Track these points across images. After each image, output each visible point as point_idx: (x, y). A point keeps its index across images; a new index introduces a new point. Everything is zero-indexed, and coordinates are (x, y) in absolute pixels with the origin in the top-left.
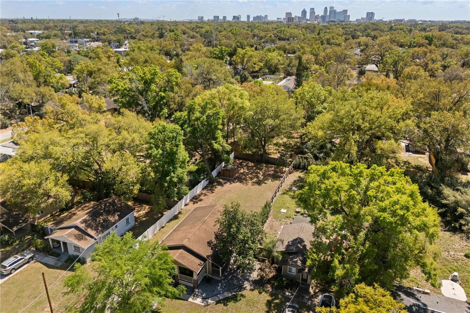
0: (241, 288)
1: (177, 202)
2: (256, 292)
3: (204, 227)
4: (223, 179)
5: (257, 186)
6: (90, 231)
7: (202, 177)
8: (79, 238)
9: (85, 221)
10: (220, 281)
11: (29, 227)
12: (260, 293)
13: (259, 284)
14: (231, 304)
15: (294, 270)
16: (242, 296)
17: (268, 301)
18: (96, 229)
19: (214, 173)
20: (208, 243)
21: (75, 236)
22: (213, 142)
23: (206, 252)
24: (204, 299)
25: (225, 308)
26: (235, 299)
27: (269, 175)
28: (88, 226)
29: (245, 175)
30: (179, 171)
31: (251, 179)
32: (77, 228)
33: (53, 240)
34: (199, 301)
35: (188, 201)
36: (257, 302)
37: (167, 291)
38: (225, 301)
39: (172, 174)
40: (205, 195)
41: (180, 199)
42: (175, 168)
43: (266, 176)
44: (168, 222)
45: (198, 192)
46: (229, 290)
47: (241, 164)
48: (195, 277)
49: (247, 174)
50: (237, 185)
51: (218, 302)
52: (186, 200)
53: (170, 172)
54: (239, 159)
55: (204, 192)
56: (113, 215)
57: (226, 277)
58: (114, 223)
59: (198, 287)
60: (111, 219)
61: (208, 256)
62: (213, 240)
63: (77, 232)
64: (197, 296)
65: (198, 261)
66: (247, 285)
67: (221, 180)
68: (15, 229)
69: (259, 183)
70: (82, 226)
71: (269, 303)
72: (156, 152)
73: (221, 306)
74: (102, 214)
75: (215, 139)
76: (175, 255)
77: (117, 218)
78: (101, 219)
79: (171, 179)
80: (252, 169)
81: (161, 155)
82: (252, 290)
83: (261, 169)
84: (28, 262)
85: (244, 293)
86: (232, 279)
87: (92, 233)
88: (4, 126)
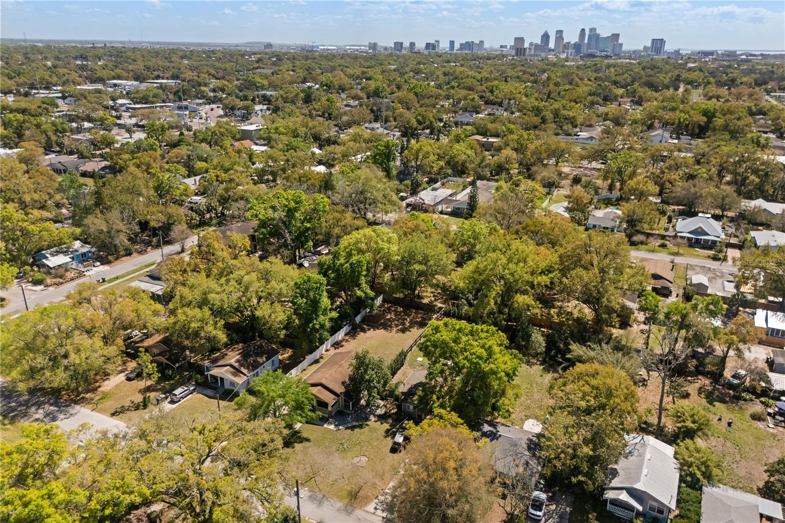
0: (367, 419)
1: (319, 347)
2: (379, 423)
3: (340, 369)
4: (367, 325)
5: (400, 334)
6: (243, 370)
7: (345, 323)
8: (235, 375)
9: (238, 361)
10: (349, 414)
11: (187, 364)
12: (382, 424)
13: (382, 418)
14: (357, 430)
15: (411, 407)
16: (367, 425)
17: (387, 430)
18: (248, 368)
19: (358, 319)
20: (342, 383)
21: (231, 373)
22: (356, 289)
23: (340, 389)
24: (336, 426)
25: (352, 432)
26: (361, 427)
27: (416, 323)
28: (241, 365)
29: (391, 321)
30: (322, 318)
31: (397, 326)
32: (232, 366)
33: (211, 375)
34: (332, 427)
35: (329, 346)
36: (379, 430)
37: (307, 415)
38: (353, 428)
39: (315, 322)
40: (347, 341)
41: (322, 343)
42: (317, 316)
43: (413, 324)
44: (310, 365)
45: (340, 338)
46: (357, 421)
47: (389, 308)
48: (330, 408)
49: (394, 320)
50: (381, 332)
51: (346, 428)
52: (327, 346)
53: (313, 319)
54: (388, 302)
55: (347, 338)
56: (261, 357)
57: (356, 412)
58: (263, 364)
59: (332, 417)
60: (260, 360)
61: (341, 393)
62: (347, 380)
63: (232, 370)
64: (331, 424)
65: (333, 396)
66: (372, 418)
67: (365, 326)
68: (177, 365)
69: (403, 331)
70: (236, 365)
72: (301, 301)
73: (349, 431)
74: (252, 356)
75: (359, 286)
76: (314, 390)
77: (264, 359)
78: (251, 360)
79: (313, 326)
80: (399, 315)
81: (306, 303)
82: (376, 421)
83: (409, 316)
84: (192, 393)
85: (368, 423)
86: (360, 413)
87: (245, 371)
88: (129, 253)
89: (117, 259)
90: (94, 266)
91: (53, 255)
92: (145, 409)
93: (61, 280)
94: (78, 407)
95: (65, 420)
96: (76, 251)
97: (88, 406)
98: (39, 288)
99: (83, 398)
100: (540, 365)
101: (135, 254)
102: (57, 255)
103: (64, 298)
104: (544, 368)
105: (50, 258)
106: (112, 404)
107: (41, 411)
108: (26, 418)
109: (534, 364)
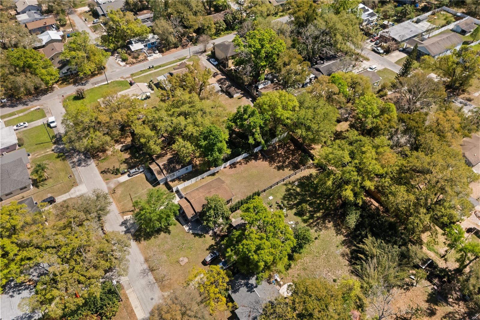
0: (207, 232)
2: (211, 238)
4: (261, 155)
5: (275, 171)
7: (243, 153)
8: (159, 173)
9: (164, 165)
13: (215, 235)
14: (197, 237)
16: (204, 236)
18: (167, 171)
20: (202, 205)
21: (158, 171)
23: (199, 209)
24: (190, 229)
25: (194, 238)
26: (200, 236)
27: (293, 164)
28: (165, 168)
32: (160, 167)
34: (187, 229)
35: (227, 165)
36: (207, 243)
38: (195, 235)
40: (241, 164)
43: (290, 164)
44: (208, 176)
45: (238, 161)
46: (202, 231)
48: (189, 218)
55: (242, 161)
56: (179, 165)
58: (177, 170)
60: (177, 167)
61: (198, 212)
63: (159, 169)
65: (193, 212)
66: (211, 232)
67: (259, 156)
69: (280, 168)
70: (162, 167)
71: (212, 245)
72: (203, 143)
73: (193, 236)
77: (180, 166)
78: (172, 165)
80: (288, 152)
81: (207, 144)
82: (210, 236)
83: (293, 156)
85: (206, 235)
87: (165, 172)
88: (176, 47)
89: (169, 49)
90: (155, 53)
91: (136, 42)
92: (116, 175)
93: (134, 61)
94: (92, 160)
95: (83, 167)
96: (149, 41)
97: (96, 161)
98: (123, 64)
99: (98, 155)
100: (345, 236)
101: (180, 47)
102: (138, 42)
103: (129, 76)
104: (345, 240)
105: (134, 44)
106: (105, 165)
107: (78, 157)
108: (70, 159)
109: (341, 233)
